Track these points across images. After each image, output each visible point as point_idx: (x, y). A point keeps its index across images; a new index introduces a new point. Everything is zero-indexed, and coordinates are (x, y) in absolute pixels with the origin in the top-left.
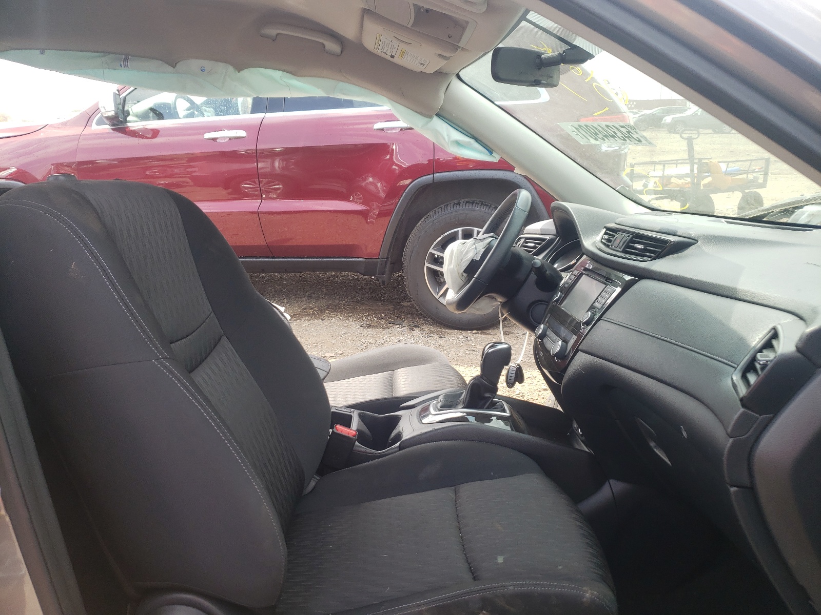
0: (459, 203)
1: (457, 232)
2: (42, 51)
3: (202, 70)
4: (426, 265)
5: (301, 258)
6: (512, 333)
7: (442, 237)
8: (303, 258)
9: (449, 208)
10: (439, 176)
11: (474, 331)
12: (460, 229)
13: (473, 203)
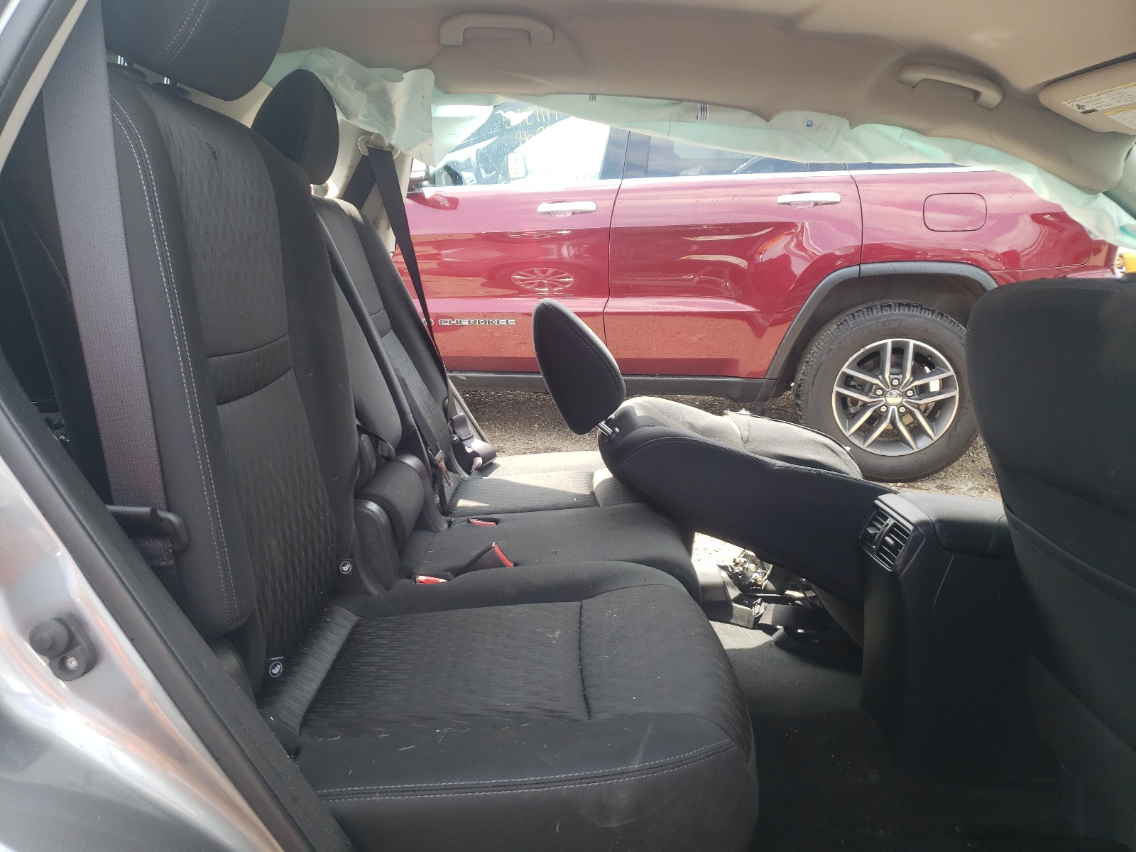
0: (889, 306)
1: (885, 345)
2: (593, 96)
3: (808, 125)
4: (836, 389)
5: (651, 376)
6: (952, 488)
7: (862, 350)
8: (654, 375)
9: (875, 311)
10: (868, 268)
11: (899, 484)
12: (889, 342)
13: (909, 305)
